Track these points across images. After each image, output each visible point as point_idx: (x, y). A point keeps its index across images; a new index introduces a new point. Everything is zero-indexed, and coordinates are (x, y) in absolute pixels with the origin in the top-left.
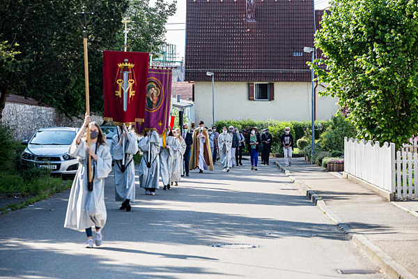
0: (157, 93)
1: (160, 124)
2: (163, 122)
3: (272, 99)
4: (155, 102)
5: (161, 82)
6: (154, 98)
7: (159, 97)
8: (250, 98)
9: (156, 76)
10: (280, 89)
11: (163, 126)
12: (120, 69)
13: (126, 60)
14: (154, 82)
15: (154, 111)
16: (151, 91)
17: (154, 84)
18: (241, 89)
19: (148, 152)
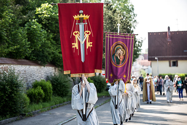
0: (123, 54)
1: (125, 76)
2: (127, 75)
3: (177, 66)
4: (121, 60)
5: (126, 45)
6: (121, 57)
7: (124, 56)
8: (170, 66)
9: (123, 40)
10: (180, 63)
11: (126, 78)
12: (76, 20)
13: (81, 11)
14: (121, 45)
15: (120, 66)
16: (119, 52)
17: (121, 46)
18: (166, 63)
19: (115, 96)
